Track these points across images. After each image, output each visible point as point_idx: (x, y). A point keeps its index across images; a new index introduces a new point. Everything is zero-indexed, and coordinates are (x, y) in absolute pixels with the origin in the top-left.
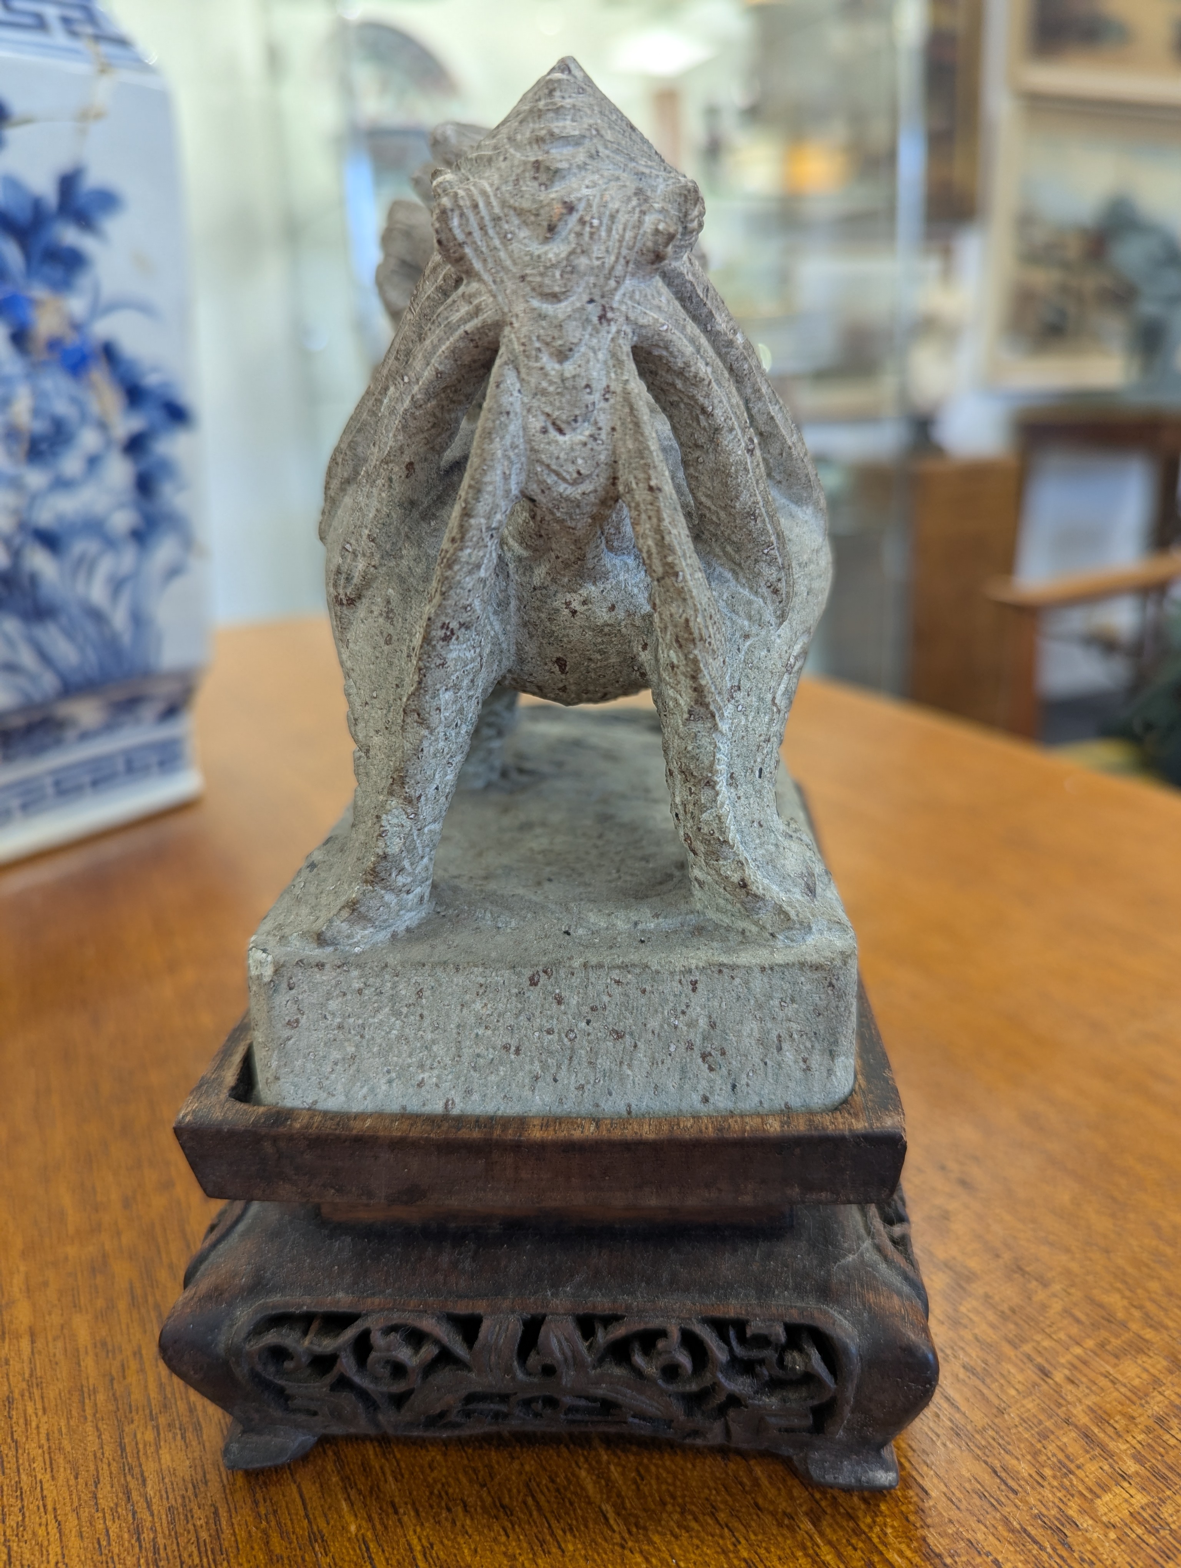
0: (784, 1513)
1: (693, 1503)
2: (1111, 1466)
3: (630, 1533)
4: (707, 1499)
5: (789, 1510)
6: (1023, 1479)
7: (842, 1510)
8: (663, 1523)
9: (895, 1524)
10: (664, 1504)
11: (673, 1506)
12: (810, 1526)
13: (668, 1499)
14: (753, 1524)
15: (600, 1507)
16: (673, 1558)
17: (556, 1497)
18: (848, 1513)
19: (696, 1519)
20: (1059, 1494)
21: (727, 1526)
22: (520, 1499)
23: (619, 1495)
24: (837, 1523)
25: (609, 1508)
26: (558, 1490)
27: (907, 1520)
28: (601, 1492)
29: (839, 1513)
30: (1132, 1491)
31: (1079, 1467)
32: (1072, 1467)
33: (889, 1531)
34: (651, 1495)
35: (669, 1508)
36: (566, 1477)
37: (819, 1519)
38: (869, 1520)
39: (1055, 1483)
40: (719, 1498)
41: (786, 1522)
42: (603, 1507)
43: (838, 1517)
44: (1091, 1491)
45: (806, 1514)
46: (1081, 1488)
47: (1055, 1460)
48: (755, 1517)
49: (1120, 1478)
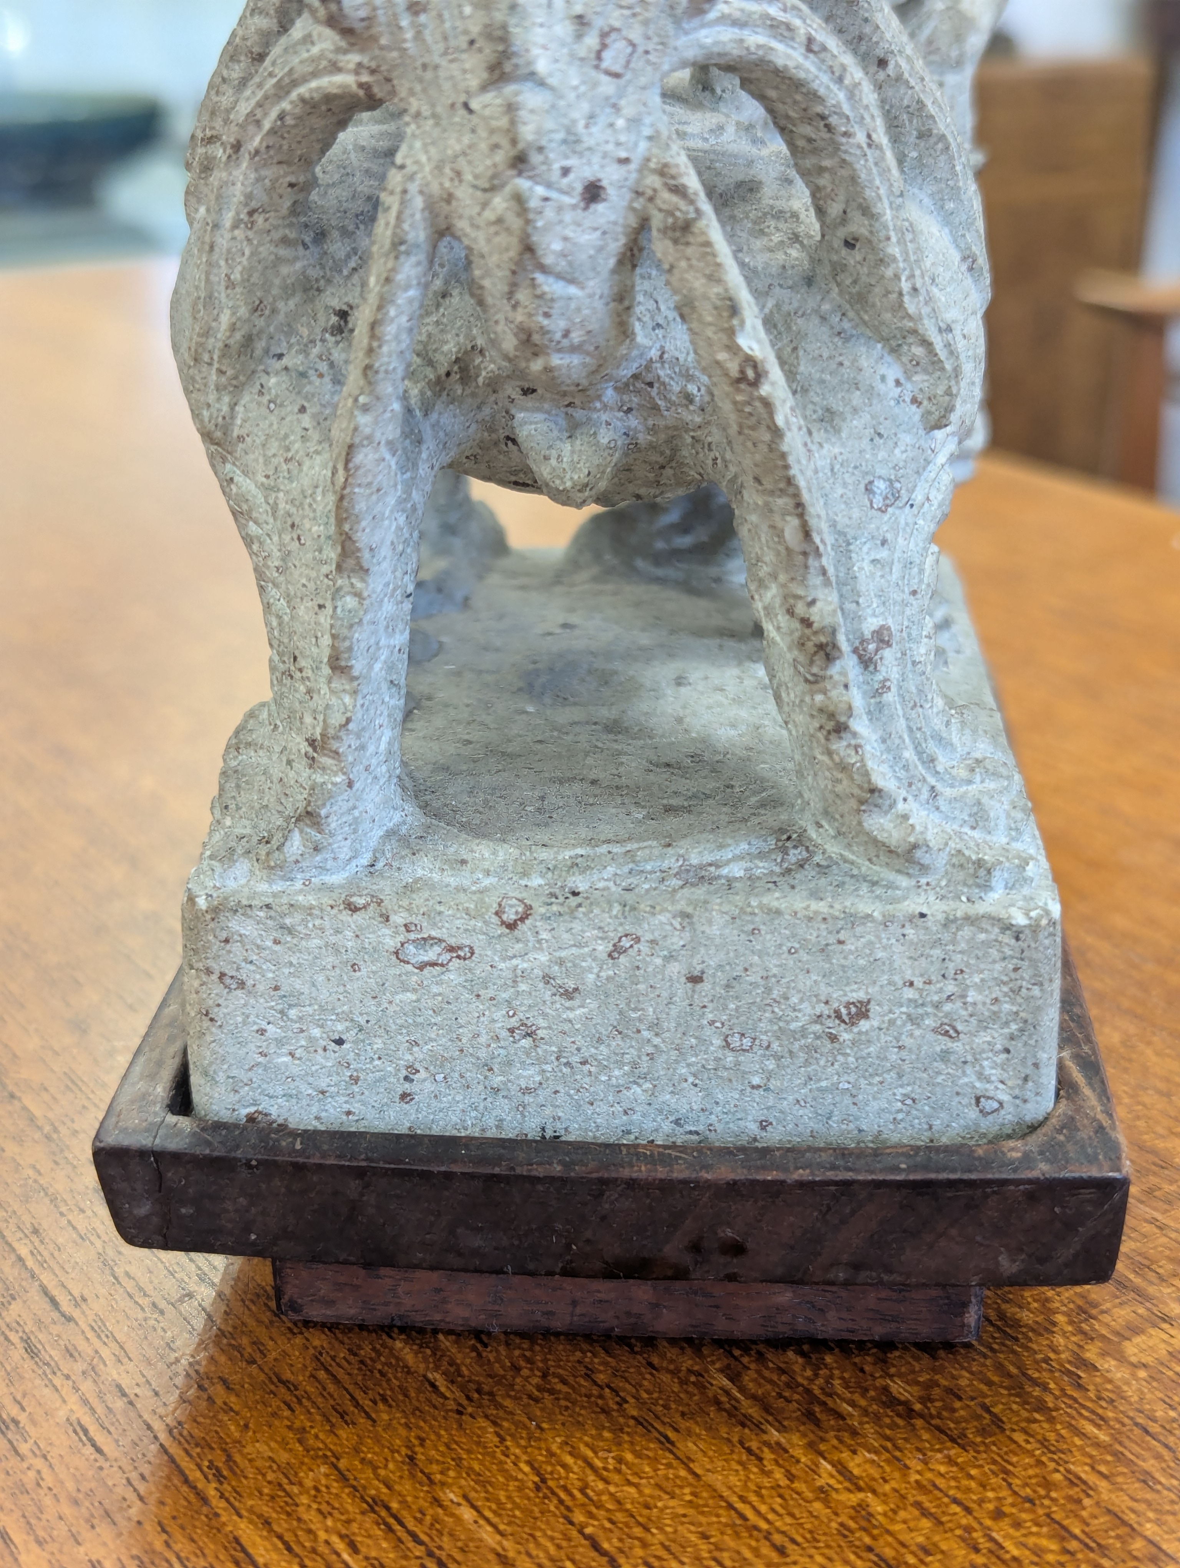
0: (690, 1371)
1: (559, 1367)
2: (1148, 1309)
3: (469, 1399)
4: (579, 1362)
5: (696, 1368)
6: (1026, 1326)
7: (771, 1365)
8: (517, 1387)
9: (846, 1375)
10: (517, 1369)
11: (531, 1370)
12: (726, 1382)
13: (522, 1363)
14: (645, 1383)
15: (425, 1376)
16: (531, 1420)
17: (360, 1369)
18: (779, 1368)
19: (564, 1382)
20: (1074, 1339)
21: (609, 1387)
22: (307, 1374)
23: (452, 1363)
24: (764, 1378)
25: (437, 1376)
26: (362, 1362)
27: (862, 1370)
28: (425, 1360)
29: (767, 1368)
30: (1172, 1332)
31: (1103, 1312)
32: (1094, 1312)
33: (837, 1382)
34: (498, 1360)
35: (525, 1372)
36: (374, 1349)
37: (739, 1375)
38: (809, 1373)
39: (1070, 1328)
40: (596, 1360)
41: (693, 1379)
42: (430, 1375)
43: (767, 1373)
44: (1118, 1334)
45: (721, 1371)
46: (1104, 1332)
47: (1071, 1306)
48: (648, 1376)
49: (1158, 1320)
